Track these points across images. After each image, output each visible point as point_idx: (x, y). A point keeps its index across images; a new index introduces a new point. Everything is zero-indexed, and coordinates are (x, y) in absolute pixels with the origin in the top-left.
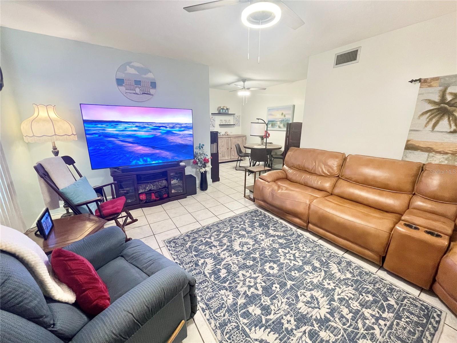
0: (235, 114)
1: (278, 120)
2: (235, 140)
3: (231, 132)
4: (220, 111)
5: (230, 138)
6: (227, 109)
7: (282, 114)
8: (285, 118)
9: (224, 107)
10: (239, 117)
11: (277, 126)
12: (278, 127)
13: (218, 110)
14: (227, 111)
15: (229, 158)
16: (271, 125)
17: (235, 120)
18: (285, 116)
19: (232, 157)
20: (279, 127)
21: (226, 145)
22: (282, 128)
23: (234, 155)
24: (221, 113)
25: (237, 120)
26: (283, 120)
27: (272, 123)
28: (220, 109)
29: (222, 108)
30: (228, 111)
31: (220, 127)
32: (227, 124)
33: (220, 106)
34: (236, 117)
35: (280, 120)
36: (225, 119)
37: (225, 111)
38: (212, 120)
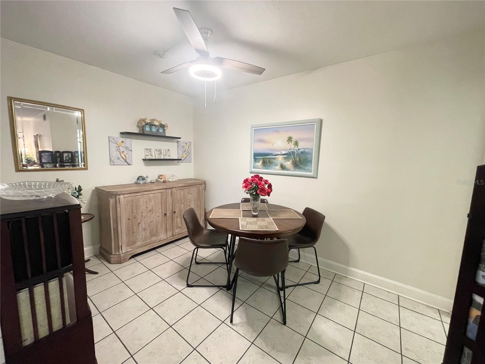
0: (180, 138)
1: (279, 153)
2: (182, 193)
3: (173, 176)
4: (143, 129)
5: (170, 190)
6: (163, 126)
7: (290, 139)
8: (296, 148)
9: (153, 120)
10: (188, 144)
11: (276, 165)
12: (278, 167)
13: (138, 126)
14: (161, 130)
15: (170, 234)
16: (261, 162)
17: (180, 151)
18: (296, 144)
19: (177, 231)
20: (283, 167)
21: (160, 206)
22: (287, 170)
23: (180, 226)
24: (145, 133)
25: (185, 151)
26: (293, 153)
27: (264, 159)
28: (144, 124)
29: (148, 121)
30: (164, 130)
31: (146, 165)
32: (162, 157)
33: (143, 118)
34: (181, 144)
35: (283, 152)
36: (159, 148)
37: (158, 130)
38: (122, 149)
